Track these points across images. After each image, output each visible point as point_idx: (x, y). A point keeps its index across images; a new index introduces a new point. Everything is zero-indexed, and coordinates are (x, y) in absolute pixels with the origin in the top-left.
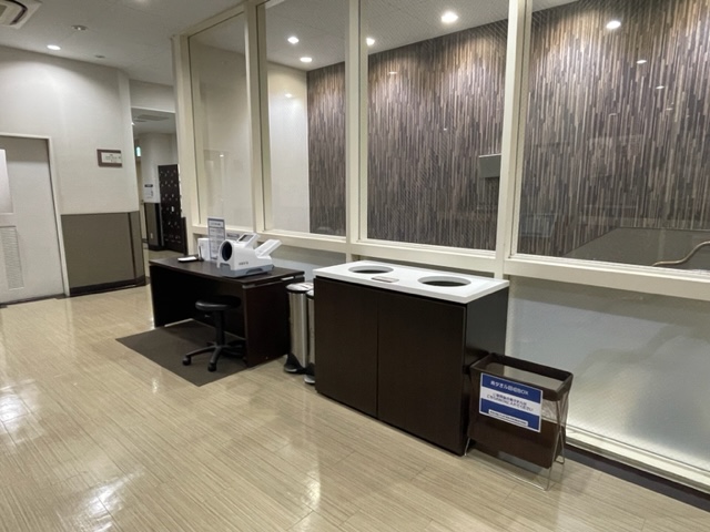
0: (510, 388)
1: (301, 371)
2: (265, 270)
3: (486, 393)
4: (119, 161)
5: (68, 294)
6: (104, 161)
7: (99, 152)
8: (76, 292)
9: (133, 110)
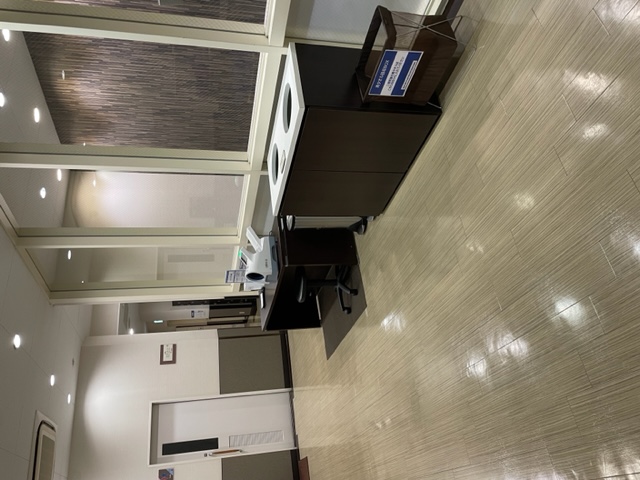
0: (383, 73)
1: (365, 222)
2: (274, 244)
3: (387, 91)
4: (171, 347)
5: (290, 389)
6: (171, 359)
7: (162, 362)
8: (288, 383)
9: (120, 334)
